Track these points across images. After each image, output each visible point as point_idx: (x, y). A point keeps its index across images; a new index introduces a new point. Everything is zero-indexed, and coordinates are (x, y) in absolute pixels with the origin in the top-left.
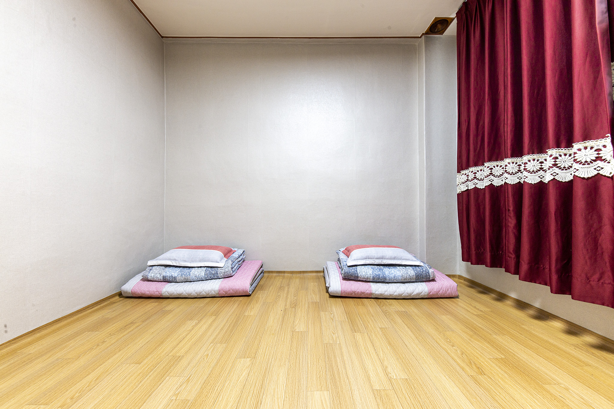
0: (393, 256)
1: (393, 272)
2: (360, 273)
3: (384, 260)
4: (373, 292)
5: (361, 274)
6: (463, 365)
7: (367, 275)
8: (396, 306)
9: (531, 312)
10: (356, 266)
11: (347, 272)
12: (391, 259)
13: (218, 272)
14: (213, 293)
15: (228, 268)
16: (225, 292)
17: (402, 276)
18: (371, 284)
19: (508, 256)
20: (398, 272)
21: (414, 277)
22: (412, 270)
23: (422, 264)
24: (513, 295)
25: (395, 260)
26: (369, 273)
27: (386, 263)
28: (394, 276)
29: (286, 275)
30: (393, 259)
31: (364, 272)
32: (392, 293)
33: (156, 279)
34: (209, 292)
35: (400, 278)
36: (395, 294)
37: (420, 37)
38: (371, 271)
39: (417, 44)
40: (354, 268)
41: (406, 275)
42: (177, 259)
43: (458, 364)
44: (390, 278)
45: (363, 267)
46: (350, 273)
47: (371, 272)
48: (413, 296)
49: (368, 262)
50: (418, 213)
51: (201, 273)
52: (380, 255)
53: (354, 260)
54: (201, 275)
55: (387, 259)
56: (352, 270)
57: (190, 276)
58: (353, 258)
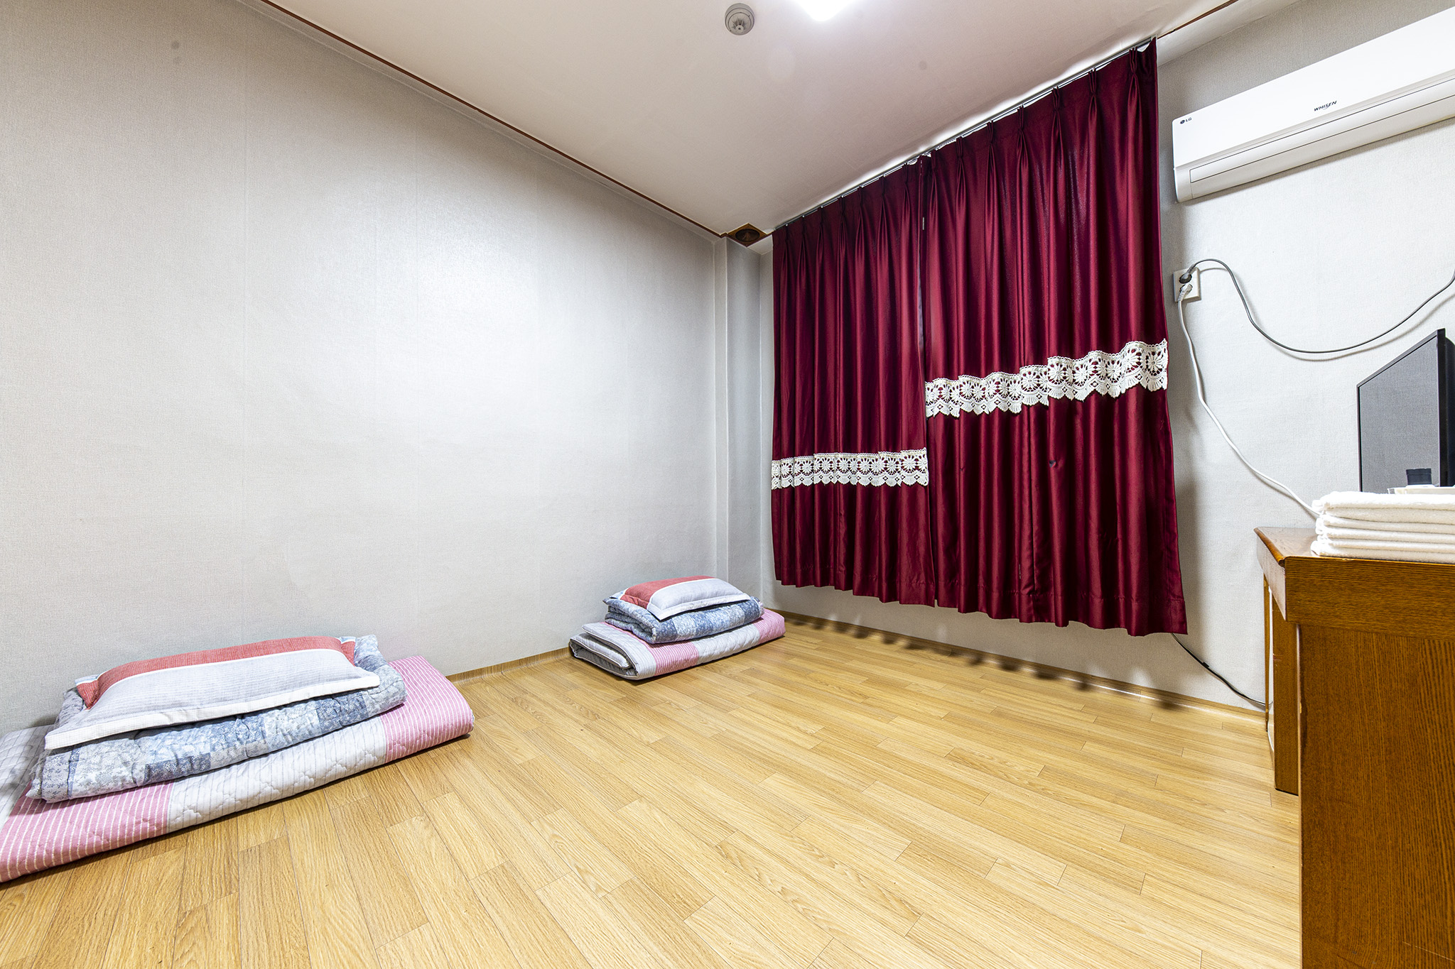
4: (700, 655)
6: (849, 697)
8: (735, 666)
9: (852, 632)
13: (367, 703)
14: (371, 759)
15: (395, 684)
16: (408, 743)
18: (693, 643)
19: (839, 570)
20: (725, 616)
21: (744, 618)
23: (748, 598)
24: (833, 618)
27: (707, 605)
29: (486, 676)
32: (722, 650)
33: (111, 785)
34: (358, 760)
36: (726, 650)
37: (721, 237)
39: (714, 243)
40: (668, 621)
42: (185, 699)
43: (846, 698)
50: (715, 519)
51: (309, 718)
52: (698, 593)
54: (309, 723)
57: (264, 737)
58: (664, 606)
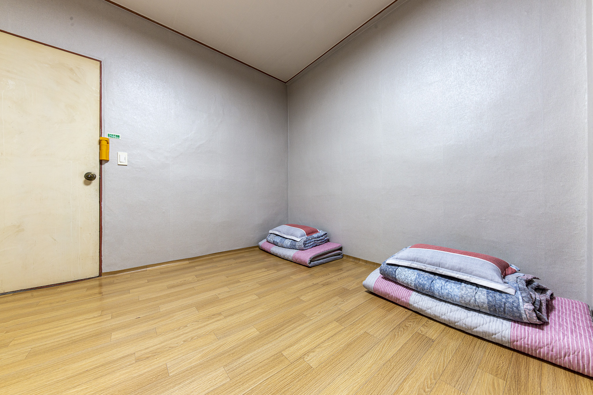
0: (458, 266)
1: (448, 287)
2: (398, 275)
3: (440, 268)
5: (400, 276)
7: (406, 280)
10: (399, 266)
11: (383, 270)
12: (452, 269)
17: (462, 298)
22: (485, 294)
25: (460, 273)
26: (410, 279)
28: (448, 294)
30: (456, 271)
31: (405, 275)
35: (457, 298)
38: (415, 277)
41: (469, 298)
44: (440, 293)
45: (406, 269)
46: (387, 272)
47: (413, 278)
48: (477, 332)
49: (415, 265)
53: (397, 259)
55: (446, 268)
56: (390, 269)
